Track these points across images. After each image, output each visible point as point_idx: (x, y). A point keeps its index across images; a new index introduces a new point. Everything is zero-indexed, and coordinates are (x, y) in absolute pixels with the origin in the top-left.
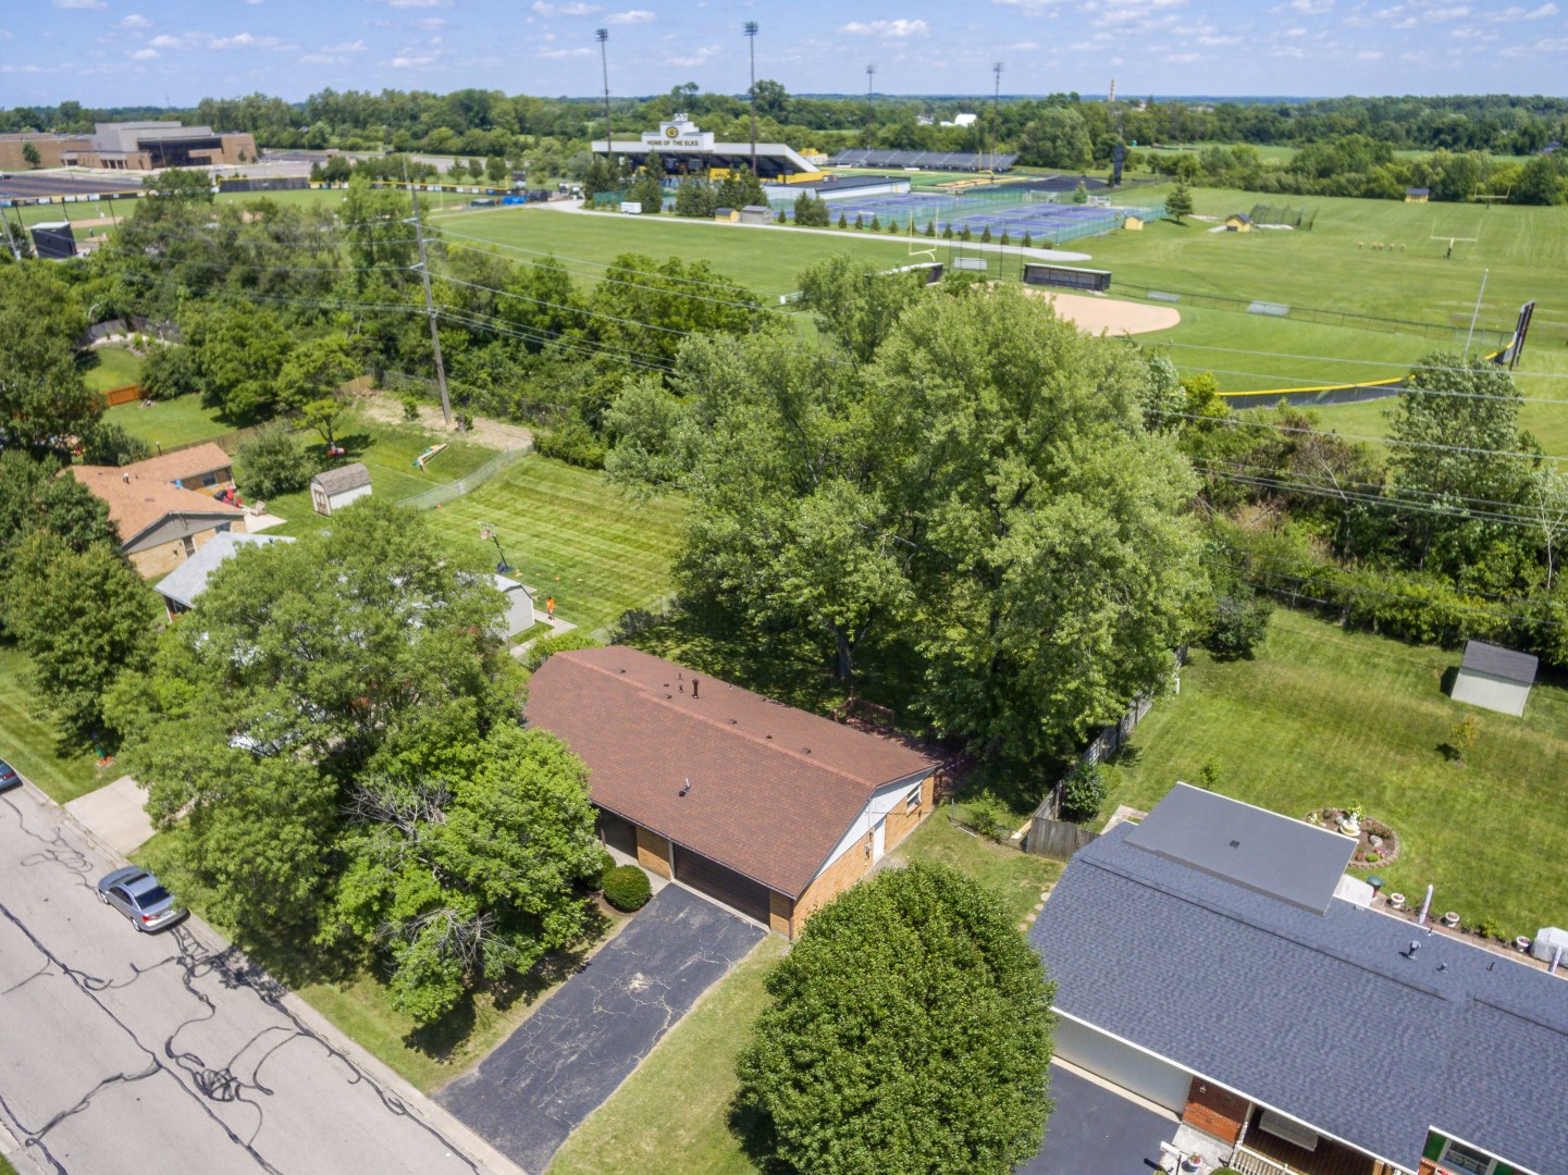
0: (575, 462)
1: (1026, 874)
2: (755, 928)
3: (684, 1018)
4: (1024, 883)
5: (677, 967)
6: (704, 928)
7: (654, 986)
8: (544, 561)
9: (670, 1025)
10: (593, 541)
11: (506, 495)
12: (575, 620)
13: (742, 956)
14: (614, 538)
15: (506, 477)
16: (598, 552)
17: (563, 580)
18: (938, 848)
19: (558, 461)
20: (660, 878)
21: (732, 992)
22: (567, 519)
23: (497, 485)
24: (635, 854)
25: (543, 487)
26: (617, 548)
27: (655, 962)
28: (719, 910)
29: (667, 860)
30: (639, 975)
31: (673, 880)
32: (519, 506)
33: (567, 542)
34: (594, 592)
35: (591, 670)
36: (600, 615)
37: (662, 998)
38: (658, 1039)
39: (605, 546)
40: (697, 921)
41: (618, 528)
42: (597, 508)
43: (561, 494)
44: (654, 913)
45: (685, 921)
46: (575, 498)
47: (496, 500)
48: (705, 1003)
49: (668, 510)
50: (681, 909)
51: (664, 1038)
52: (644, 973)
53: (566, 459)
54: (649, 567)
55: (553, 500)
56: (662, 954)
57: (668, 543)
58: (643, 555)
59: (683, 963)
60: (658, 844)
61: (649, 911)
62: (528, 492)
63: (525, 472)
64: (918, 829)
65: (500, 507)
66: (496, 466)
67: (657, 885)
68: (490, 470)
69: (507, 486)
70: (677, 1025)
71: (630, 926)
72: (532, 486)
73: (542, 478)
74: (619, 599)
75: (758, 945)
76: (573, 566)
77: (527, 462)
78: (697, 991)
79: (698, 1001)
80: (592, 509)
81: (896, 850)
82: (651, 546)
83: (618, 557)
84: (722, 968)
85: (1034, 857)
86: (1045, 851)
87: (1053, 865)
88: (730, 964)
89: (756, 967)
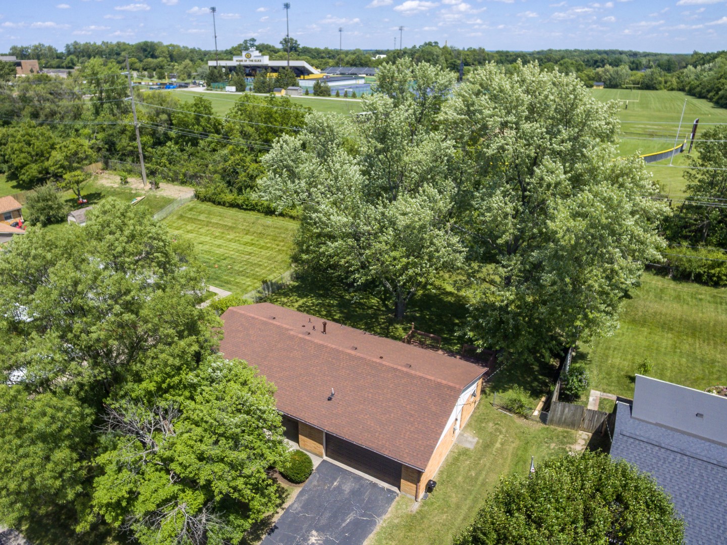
0: (219, 204)
1: (552, 439)
2: (389, 491)
4: (553, 446)
5: (339, 524)
6: (353, 492)
8: (206, 257)
10: (234, 245)
11: (181, 222)
12: (230, 290)
13: (385, 512)
14: (246, 244)
15: (180, 213)
16: (238, 251)
17: (219, 267)
18: (491, 424)
19: (210, 204)
20: (317, 456)
21: (383, 542)
22: (217, 234)
23: (175, 217)
24: (297, 440)
25: (202, 217)
26: (249, 249)
27: (323, 521)
28: (361, 478)
29: (322, 444)
30: (314, 532)
31: (325, 458)
32: (189, 228)
33: (219, 246)
34: (239, 273)
35: (253, 318)
36: (245, 287)
39: (241, 248)
40: (347, 487)
41: (248, 238)
42: (234, 228)
43: (212, 221)
44: (315, 483)
45: (338, 488)
46: (221, 222)
47: (174, 225)
49: (275, 228)
50: (335, 479)
52: (317, 531)
53: (214, 202)
54: (269, 258)
55: (208, 224)
56: (328, 514)
57: (278, 245)
58: (264, 252)
59: (343, 521)
60: (314, 433)
61: (312, 481)
62: (192, 220)
63: (191, 209)
64: (474, 412)
65: (178, 228)
66: (175, 207)
67: (316, 462)
68: (171, 209)
69: (181, 217)
71: (301, 494)
72: (196, 217)
73: (201, 213)
74: (255, 277)
75: (394, 504)
76: (225, 259)
77: (191, 205)
80: (231, 228)
81: (465, 427)
82: (268, 248)
83: (250, 254)
84: (373, 523)
85: (552, 427)
86: (560, 423)
87: (567, 432)
88: (377, 519)
89: (396, 521)
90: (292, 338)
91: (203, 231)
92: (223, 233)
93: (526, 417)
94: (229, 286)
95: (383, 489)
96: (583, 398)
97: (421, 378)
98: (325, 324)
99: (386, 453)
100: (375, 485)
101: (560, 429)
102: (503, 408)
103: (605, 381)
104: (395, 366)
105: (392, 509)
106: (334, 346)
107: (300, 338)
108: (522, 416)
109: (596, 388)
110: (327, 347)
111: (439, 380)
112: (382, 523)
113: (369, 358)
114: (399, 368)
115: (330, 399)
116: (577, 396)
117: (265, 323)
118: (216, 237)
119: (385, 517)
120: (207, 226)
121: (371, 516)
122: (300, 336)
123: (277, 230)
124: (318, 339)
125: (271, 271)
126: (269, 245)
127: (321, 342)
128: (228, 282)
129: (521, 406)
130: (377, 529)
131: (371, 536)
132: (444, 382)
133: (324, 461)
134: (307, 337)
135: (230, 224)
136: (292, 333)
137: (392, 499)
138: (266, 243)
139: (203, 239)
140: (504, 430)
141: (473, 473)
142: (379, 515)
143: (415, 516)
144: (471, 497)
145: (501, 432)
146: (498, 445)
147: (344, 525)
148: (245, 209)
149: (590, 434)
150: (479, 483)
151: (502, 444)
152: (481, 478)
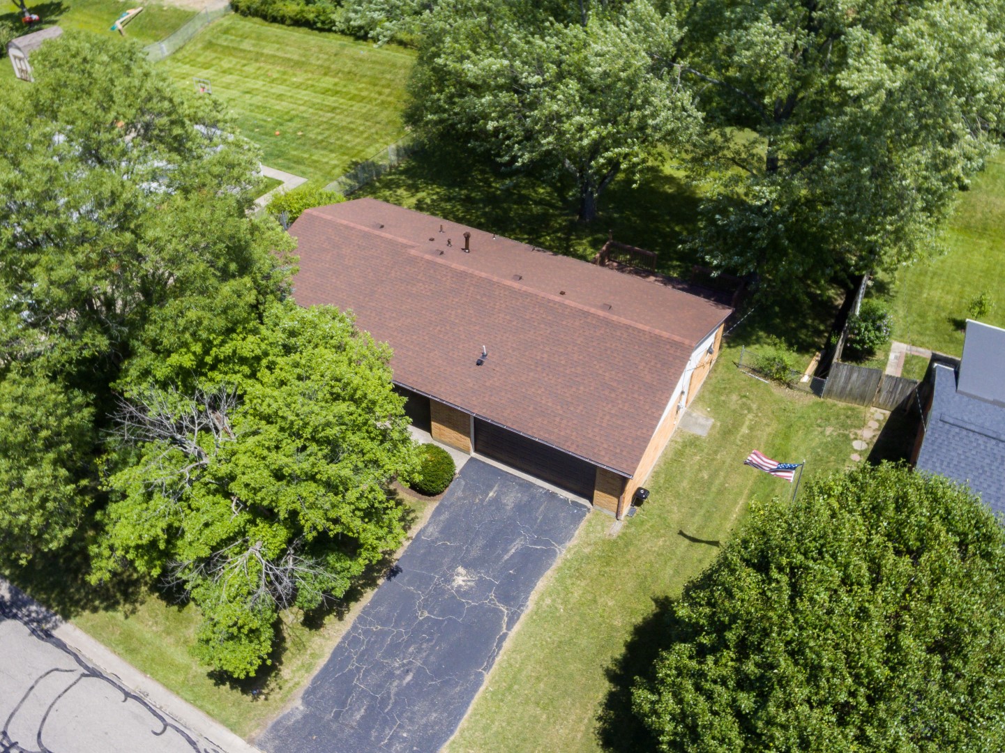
0: (274, 20)
2: (575, 504)
3: (523, 617)
4: (829, 430)
5: (499, 557)
6: (519, 508)
7: (480, 582)
8: (259, 116)
9: (509, 627)
10: (304, 95)
11: (210, 55)
12: (303, 174)
13: (569, 537)
14: (325, 92)
15: (207, 37)
16: (313, 105)
17: (283, 134)
18: (734, 397)
19: (257, 19)
20: (461, 452)
21: (569, 582)
22: (275, 75)
23: (200, 46)
24: (428, 429)
25: (246, 45)
26: (331, 101)
27: (475, 552)
28: (531, 485)
29: (467, 434)
30: (461, 570)
31: (473, 454)
32: (225, 64)
33: (280, 97)
34: (317, 144)
35: (347, 227)
36: (328, 168)
37: (492, 595)
38: (499, 647)
39: (318, 99)
40: (510, 500)
41: (328, 82)
42: (303, 63)
43: (266, 51)
44: (460, 494)
45: (496, 500)
46: (280, 54)
47: (200, 59)
48: (542, 598)
49: (374, 62)
50: (490, 487)
51: (507, 644)
52: (465, 567)
53: (264, 17)
54: (366, 117)
55: (258, 57)
56: (481, 542)
57: (380, 94)
58: (357, 107)
59: (506, 551)
60: (455, 419)
61: (455, 492)
62: (230, 51)
63: (226, 31)
64: (709, 377)
65: (206, 66)
66: (197, 26)
67: (459, 461)
68: (190, 31)
69: (210, 45)
70: (517, 627)
71: (438, 512)
72: (235, 45)
73: (244, 37)
74: (343, 150)
75: (584, 524)
76: (291, 120)
77: (226, 22)
78: (529, 585)
79: (533, 596)
80: (298, 64)
81: (695, 402)
82: (364, 98)
83: (333, 110)
84: (551, 554)
85: (830, 401)
86: (842, 395)
87: (852, 409)
88: (557, 548)
89: (587, 550)
90: (413, 261)
91: (250, 69)
92: (284, 73)
93: (789, 385)
94: (302, 168)
95: (566, 501)
96: (879, 355)
97: (627, 327)
98: (467, 237)
99: (572, 449)
100: (553, 495)
101: (841, 404)
102: (754, 370)
103: (915, 327)
104: (586, 308)
105: (580, 531)
106: (484, 275)
107: (428, 261)
108: (784, 383)
109: (901, 338)
110: (472, 276)
111: (657, 331)
112: (564, 554)
113: (542, 294)
114: (593, 310)
115: (479, 363)
116: (871, 352)
117: (366, 236)
118: (273, 81)
119: (569, 544)
120: (256, 60)
121: (547, 543)
122: (428, 257)
123: (378, 67)
124: (457, 262)
125: (371, 140)
126: (364, 93)
127: (462, 268)
128: (299, 162)
129: (785, 368)
130: (558, 562)
131: (549, 573)
132: (665, 334)
133: (472, 459)
134: (439, 260)
135: (296, 57)
136: (413, 252)
137: (580, 517)
138: (361, 90)
139: (251, 84)
140: (754, 406)
141: (705, 475)
142: (561, 542)
143: (615, 542)
144: (702, 512)
145: (750, 410)
146: (745, 430)
147: (506, 557)
148: (321, 30)
149: (888, 413)
150: (714, 489)
151: (751, 428)
152: (717, 482)
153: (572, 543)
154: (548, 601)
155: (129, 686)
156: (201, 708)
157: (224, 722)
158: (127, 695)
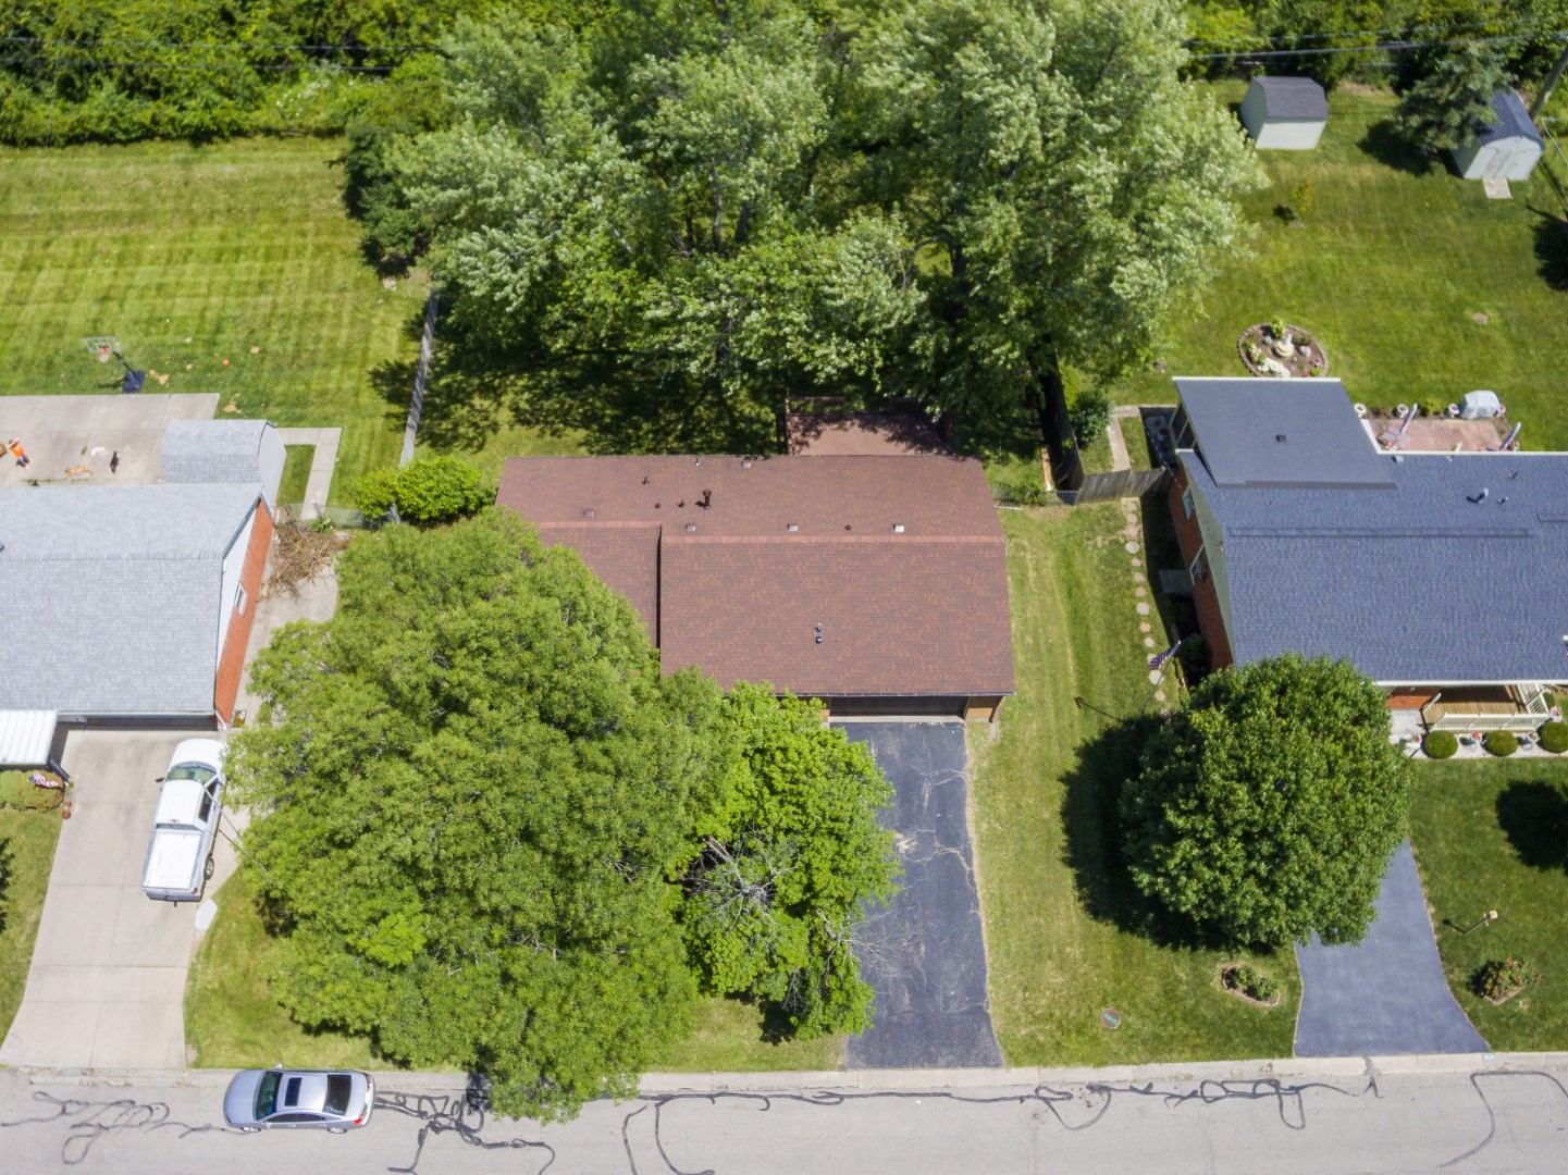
1: (1093, 530)
3: (975, 851)
5: (920, 807)
6: (905, 752)
7: (920, 837)
8: (168, 339)
9: (969, 862)
10: (195, 274)
12: (327, 421)
13: (963, 759)
14: (219, 256)
16: (225, 289)
17: (232, 361)
22: (115, 249)
26: (242, 271)
27: (899, 814)
28: (900, 725)
30: (897, 835)
34: (297, 361)
36: (349, 398)
37: (937, 844)
38: (974, 884)
40: (893, 748)
48: (978, 827)
51: (978, 879)
52: (900, 831)
59: (921, 799)
70: (976, 861)
74: (341, 358)
75: (967, 741)
76: (219, 330)
78: (961, 821)
79: (970, 828)
80: (137, 218)
83: (261, 287)
84: (959, 782)
86: (1094, 497)
88: (961, 774)
89: (985, 764)
90: (676, 550)
91: (63, 249)
92: (127, 241)
93: (1040, 503)
94: (315, 411)
95: (938, 726)
99: (952, 690)
100: (924, 726)
101: (1096, 506)
104: (885, 539)
105: (969, 750)
106: (763, 539)
107: (692, 545)
110: (752, 546)
111: (963, 538)
112: (969, 776)
114: (892, 539)
115: (819, 641)
118: (121, 261)
119: (968, 766)
120: (60, 229)
121: (950, 774)
122: (689, 540)
123: (267, 188)
124: (722, 533)
125: (361, 325)
126: (281, 241)
127: (735, 539)
128: (301, 402)
129: (1037, 493)
130: (970, 788)
131: (968, 800)
132: (972, 539)
133: (836, 724)
134: (704, 539)
135: (123, 206)
136: (668, 539)
137: (961, 735)
138: (269, 237)
139: (93, 279)
140: (1025, 543)
143: (1002, 745)
145: (1024, 549)
146: (1032, 574)
147: (926, 804)
149: (1137, 499)
153: (970, 763)
154: (985, 826)
155: (706, 1090)
156: (781, 1069)
157: (810, 1068)
158: (711, 1097)
